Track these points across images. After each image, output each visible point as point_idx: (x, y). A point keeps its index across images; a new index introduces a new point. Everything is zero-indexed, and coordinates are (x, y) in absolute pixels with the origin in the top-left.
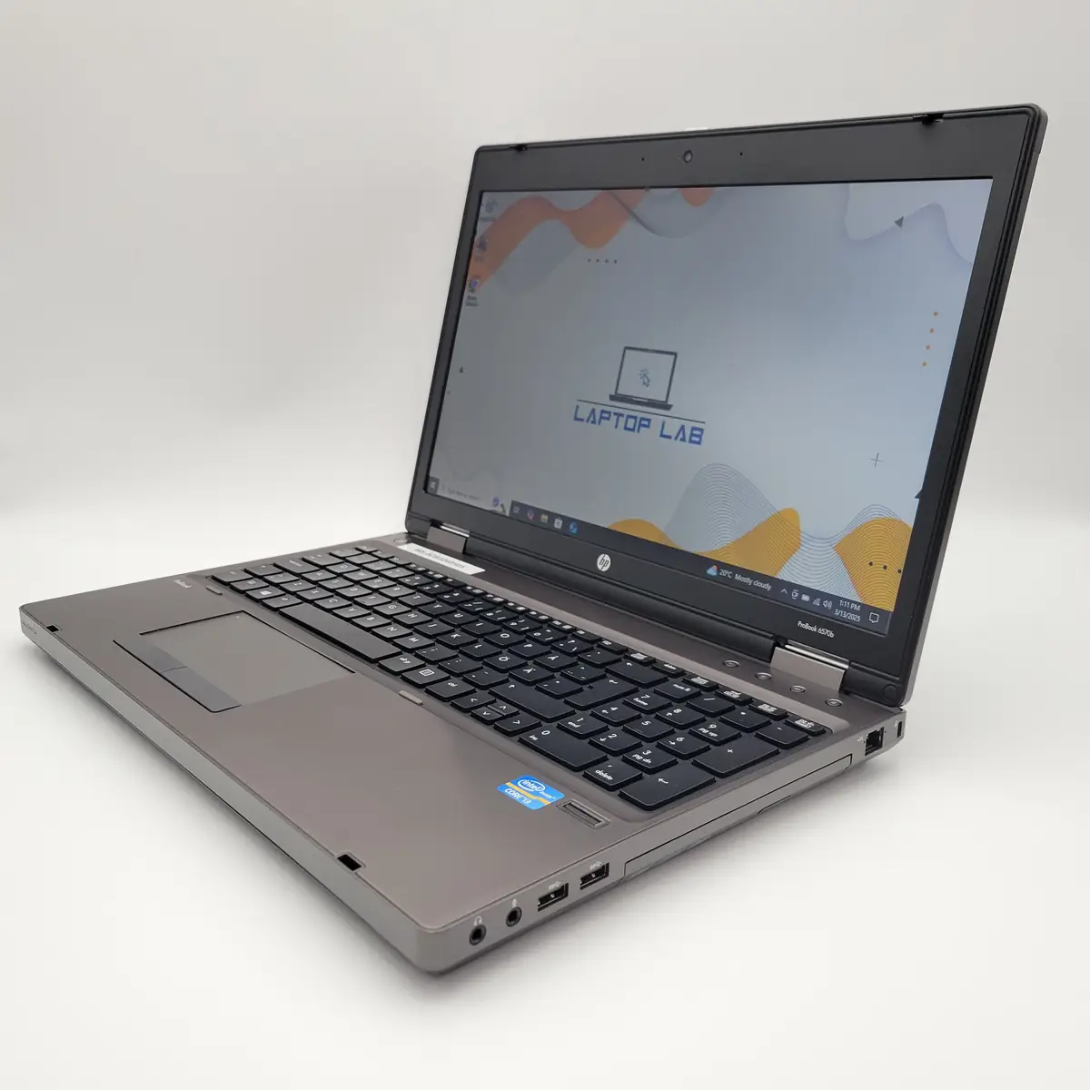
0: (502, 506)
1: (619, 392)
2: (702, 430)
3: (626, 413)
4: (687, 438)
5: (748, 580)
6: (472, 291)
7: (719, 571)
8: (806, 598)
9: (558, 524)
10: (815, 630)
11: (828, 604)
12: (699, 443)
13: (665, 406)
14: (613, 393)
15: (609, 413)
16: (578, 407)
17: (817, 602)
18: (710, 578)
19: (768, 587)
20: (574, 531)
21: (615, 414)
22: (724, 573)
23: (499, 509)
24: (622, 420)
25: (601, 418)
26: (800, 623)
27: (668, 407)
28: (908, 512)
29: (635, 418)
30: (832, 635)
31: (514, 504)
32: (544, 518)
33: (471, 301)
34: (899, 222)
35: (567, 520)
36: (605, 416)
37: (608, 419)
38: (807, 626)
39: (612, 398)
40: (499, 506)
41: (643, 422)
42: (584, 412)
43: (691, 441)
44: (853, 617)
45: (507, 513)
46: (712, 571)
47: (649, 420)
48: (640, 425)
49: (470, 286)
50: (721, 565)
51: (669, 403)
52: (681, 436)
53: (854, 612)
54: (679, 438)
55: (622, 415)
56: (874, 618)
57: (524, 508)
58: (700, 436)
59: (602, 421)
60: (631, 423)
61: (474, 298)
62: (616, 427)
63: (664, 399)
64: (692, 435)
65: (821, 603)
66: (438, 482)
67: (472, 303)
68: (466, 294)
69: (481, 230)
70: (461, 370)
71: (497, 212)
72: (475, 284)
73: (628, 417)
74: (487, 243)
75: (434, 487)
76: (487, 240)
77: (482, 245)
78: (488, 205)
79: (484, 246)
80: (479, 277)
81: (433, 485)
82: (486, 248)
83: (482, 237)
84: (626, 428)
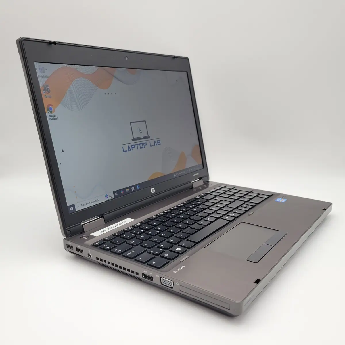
0: (110, 196)
1: (134, 138)
2: (159, 140)
3: (139, 143)
4: (157, 144)
5: (181, 172)
6: (51, 112)
9: (133, 189)
10: (196, 175)
12: (160, 144)
13: (148, 137)
14: (133, 139)
15: (134, 145)
16: (123, 147)
18: (175, 177)
19: (185, 171)
20: (139, 188)
21: (136, 145)
22: (177, 174)
23: (109, 198)
24: (139, 146)
25: (132, 148)
27: (149, 137)
28: (197, 143)
29: (142, 144)
30: (198, 174)
31: (114, 192)
32: (128, 190)
33: (52, 118)
35: (135, 186)
36: (133, 146)
37: (134, 147)
38: (194, 175)
41: (144, 144)
42: (126, 148)
43: (158, 145)
45: (114, 198)
46: (175, 175)
47: (146, 143)
49: (48, 110)
51: (149, 136)
52: (155, 144)
55: (138, 144)
56: (201, 166)
57: (119, 191)
58: (159, 142)
59: (133, 149)
60: (141, 145)
61: (54, 116)
62: (138, 149)
63: (147, 135)
64: (158, 143)
65: (193, 169)
66: (73, 206)
67: (54, 118)
68: (48, 115)
69: (42, 82)
70: (63, 151)
71: (48, 73)
72: (51, 109)
73: (140, 144)
74: (49, 88)
75: (73, 209)
76: (48, 87)
77: (46, 90)
78: (41, 69)
79: (48, 90)
80: (52, 106)
81: (72, 209)
82: (49, 91)
83: (44, 85)
84: (141, 148)
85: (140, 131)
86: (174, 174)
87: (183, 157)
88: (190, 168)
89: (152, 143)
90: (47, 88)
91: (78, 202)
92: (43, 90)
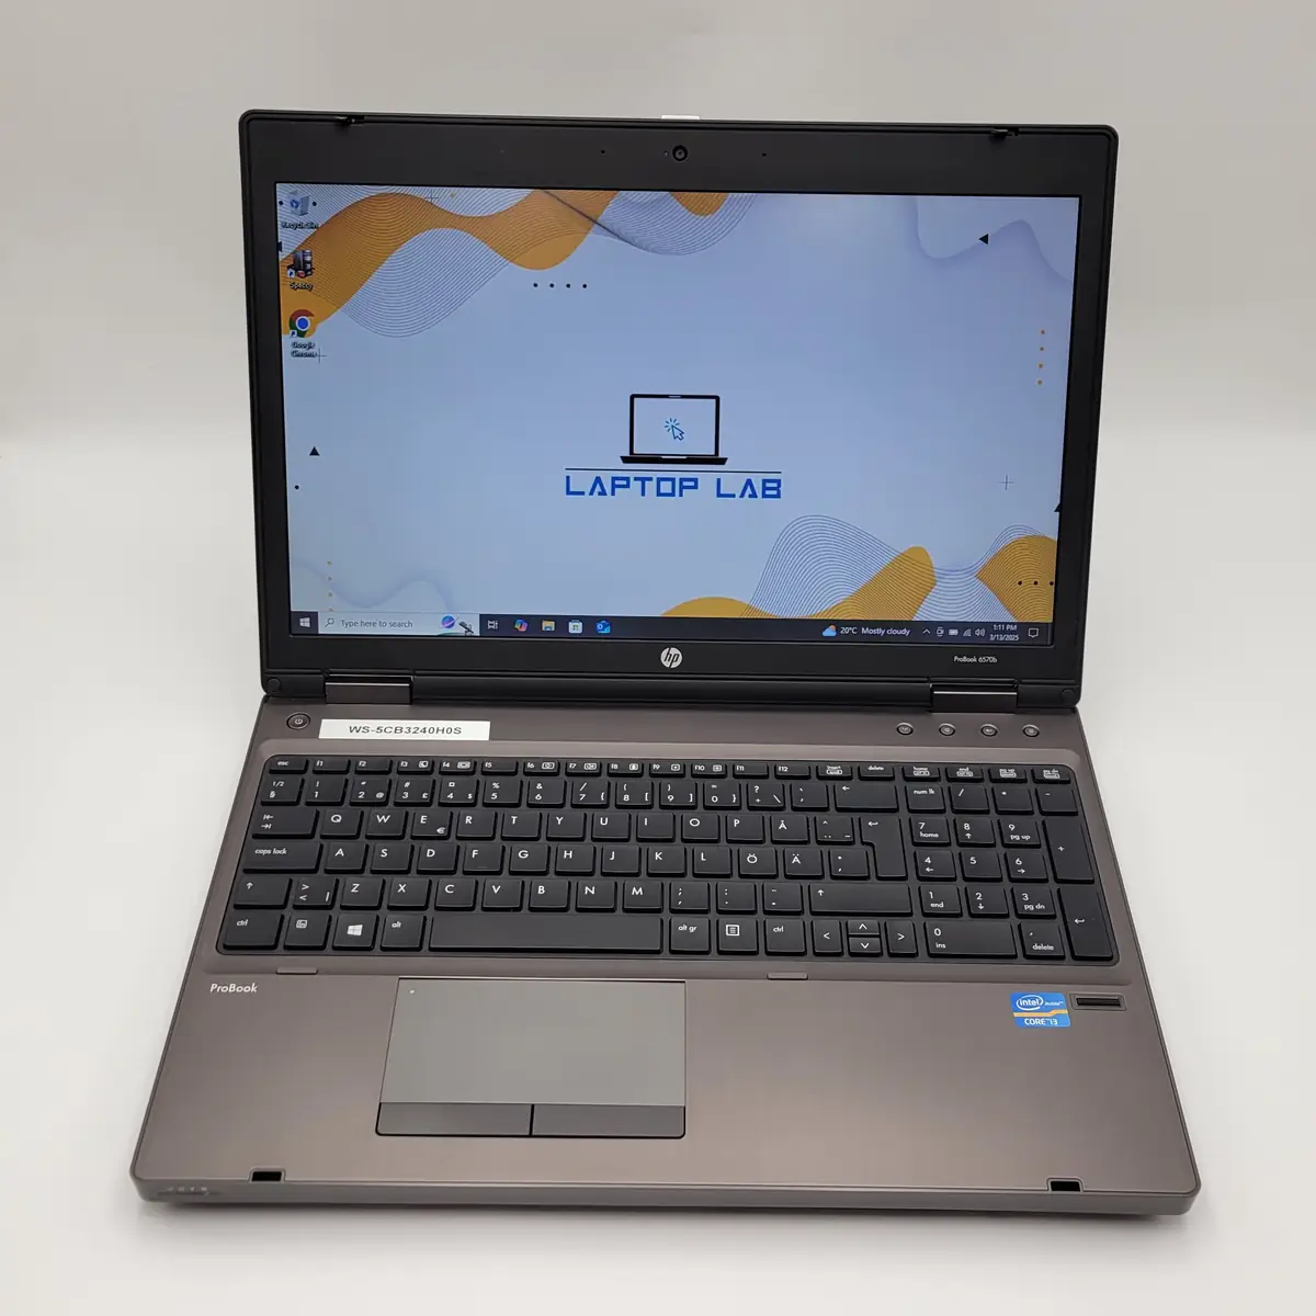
0: (462, 624)
1: (635, 452)
2: (778, 482)
3: (655, 476)
4: (759, 492)
5: (879, 631)
6: (301, 334)
7: (838, 630)
8: (953, 632)
9: (575, 628)
10: (975, 660)
11: (980, 632)
12: (778, 496)
13: (716, 460)
14: (627, 454)
15: (627, 479)
16: (568, 478)
17: (967, 633)
18: (829, 639)
19: (905, 632)
20: (607, 631)
21: (636, 479)
22: (845, 630)
23: (458, 630)
24: (651, 486)
25: (614, 487)
26: (956, 658)
27: (723, 461)
28: (1049, 526)
29: (673, 480)
30: (994, 660)
31: (484, 619)
32: (548, 625)
33: (301, 350)
34: (985, 239)
35: (589, 622)
36: (620, 483)
37: (628, 486)
38: (965, 659)
39: (625, 460)
40: (457, 624)
41: (685, 484)
42: (583, 482)
43: (764, 496)
44: (1010, 638)
45: (476, 632)
46: (830, 632)
47: (695, 480)
48: (682, 488)
49: (292, 326)
50: (838, 624)
51: (721, 456)
52: (749, 492)
53: (1011, 632)
54: (747, 494)
55: (650, 479)
56: (1033, 632)
57: (507, 621)
58: (777, 489)
59: (617, 490)
60: (666, 487)
61: (310, 346)
62: (643, 494)
63: (713, 453)
64: (765, 488)
65: (973, 633)
66: (313, 616)
67: (306, 352)
68: (288, 340)
69: (289, 241)
70: (314, 452)
71: (319, 216)
72: (304, 324)
73: (659, 480)
74: (310, 262)
75: (308, 625)
76: (308, 259)
77: (300, 266)
78: (294, 203)
79: (305, 266)
80: (309, 314)
81: (305, 623)
82: (310, 270)
83: (294, 252)
84: (659, 494)
85: (677, 433)
86: (826, 623)
87: (913, 569)
88: (947, 625)
89: (733, 484)
90: (305, 262)
91: (331, 610)
92: (289, 267)
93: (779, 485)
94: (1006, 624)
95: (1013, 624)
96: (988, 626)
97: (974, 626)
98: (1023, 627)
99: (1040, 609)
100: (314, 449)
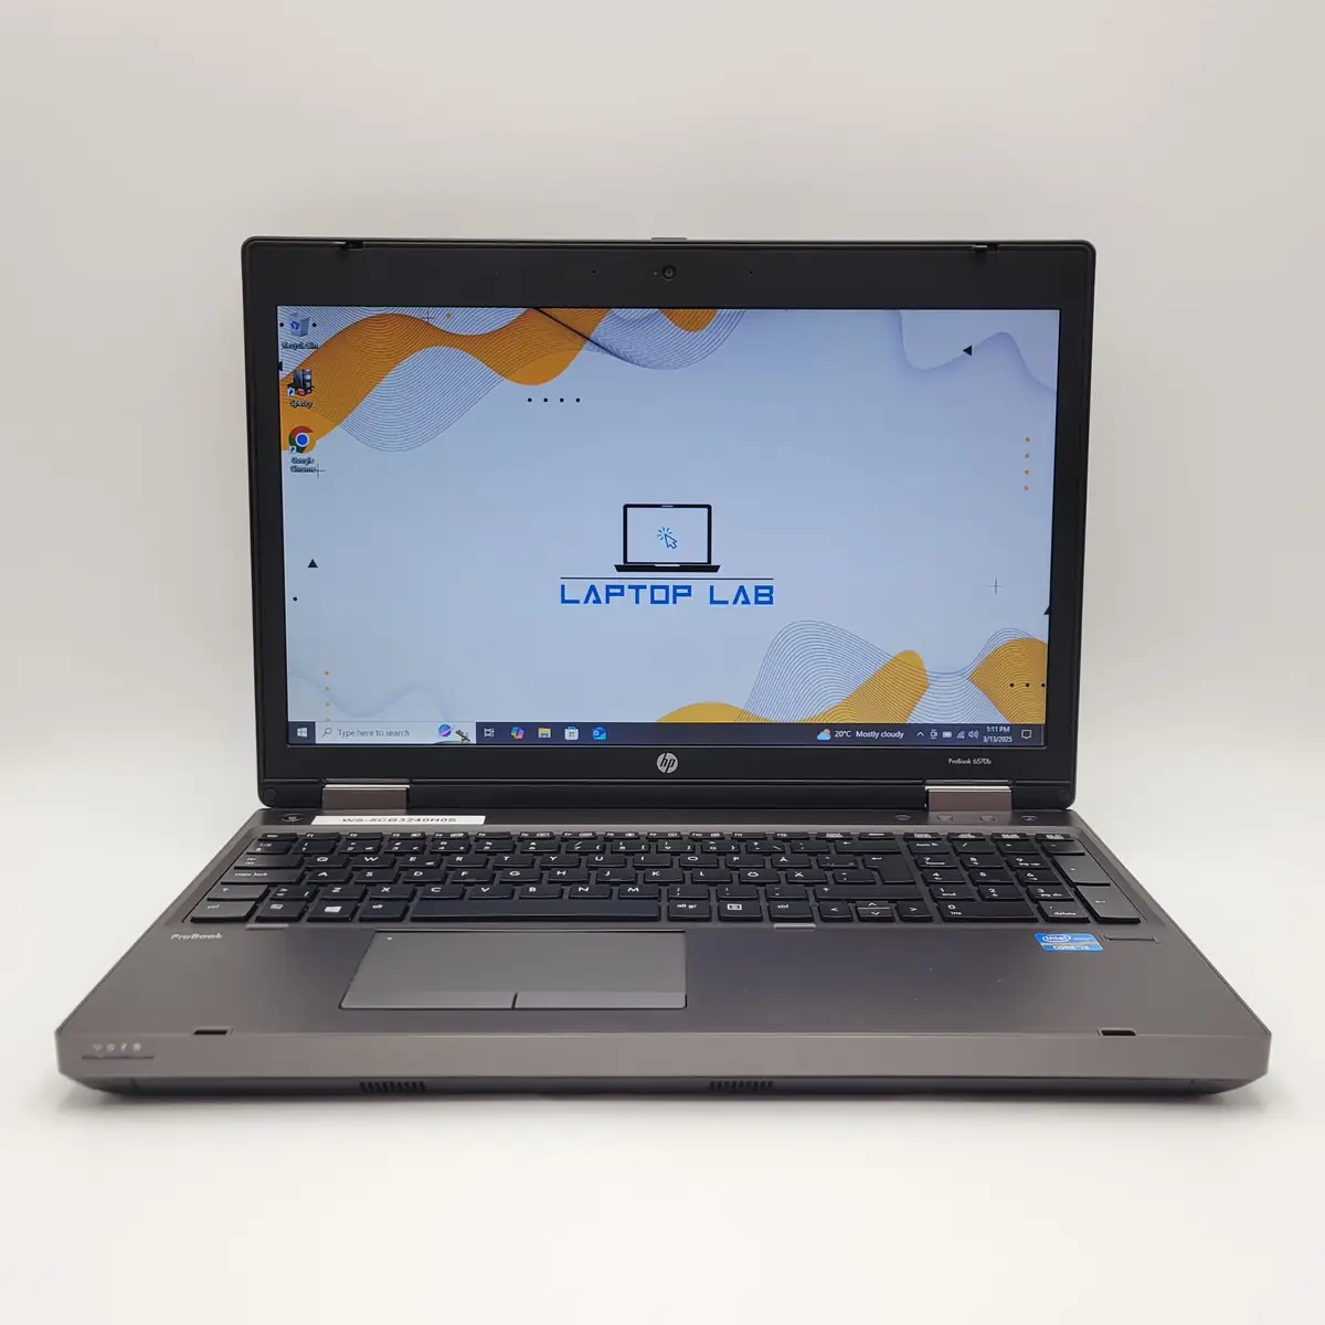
0: (459, 733)
1: (630, 560)
2: (771, 588)
3: (649, 584)
4: (752, 598)
5: (873, 734)
6: (300, 450)
7: (832, 734)
8: (947, 735)
9: (571, 735)
10: (969, 762)
11: (974, 734)
12: (771, 602)
13: (708, 567)
14: (621, 563)
15: (622, 587)
16: (563, 587)
17: (961, 735)
19: (900, 735)
20: (603, 737)
21: (630, 587)
22: (840, 734)
23: (454, 738)
24: (645, 595)
25: (608, 595)
26: (950, 760)
27: (715, 569)
28: (1040, 629)
29: (666, 588)
30: (988, 762)
31: (481, 727)
32: (545, 733)
33: (300, 465)
34: (969, 351)
35: (585, 728)
36: (615, 590)
37: (622, 594)
38: (959, 761)
39: (619, 568)
40: (453, 732)
41: (679, 591)
42: (577, 590)
43: (757, 602)
44: (1004, 739)
45: (473, 740)
46: (824, 736)
47: (689, 588)
48: (676, 595)
49: (292, 442)
50: (833, 727)
51: (713, 564)
52: (742, 598)
53: (1003, 734)
54: (740, 601)
55: (645, 587)
56: (1026, 734)
57: (502, 728)
58: (770, 595)
59: (611, 598)
60: (660, 595)
61: (309, 461)
62: (637, 602)
63: (706, 561)
64: (757, 595)
65: (966, 735)
66: (311, 726)
67: (303, 467)
68: (287, 456)
69: (290, 361)
70: (313, 565)
71: (318, 336)
72: (302, 439)
74: (310, 381)
76: (308, 377)
77: (300, 384)
78: (294, 325)
79: (304, 385)
80: (307, 430)
81: (302, 732)
82: (310, 388)
83: (295, 371)
84: (653, 602)
85: (670, 542)
86: (820, 727)
87: (907, 672)
88: (941, 728)
89: (726, 591)
90: (305, 381)
91: (328, 720)
92: (289, 386)
93: (771, 592)
94: (999, 725)
95: (1006, 725)
96: (981, 728)
97: (967, 728)
98: (1015, 729)
99: (1033, 711)
100: (313, 561)
